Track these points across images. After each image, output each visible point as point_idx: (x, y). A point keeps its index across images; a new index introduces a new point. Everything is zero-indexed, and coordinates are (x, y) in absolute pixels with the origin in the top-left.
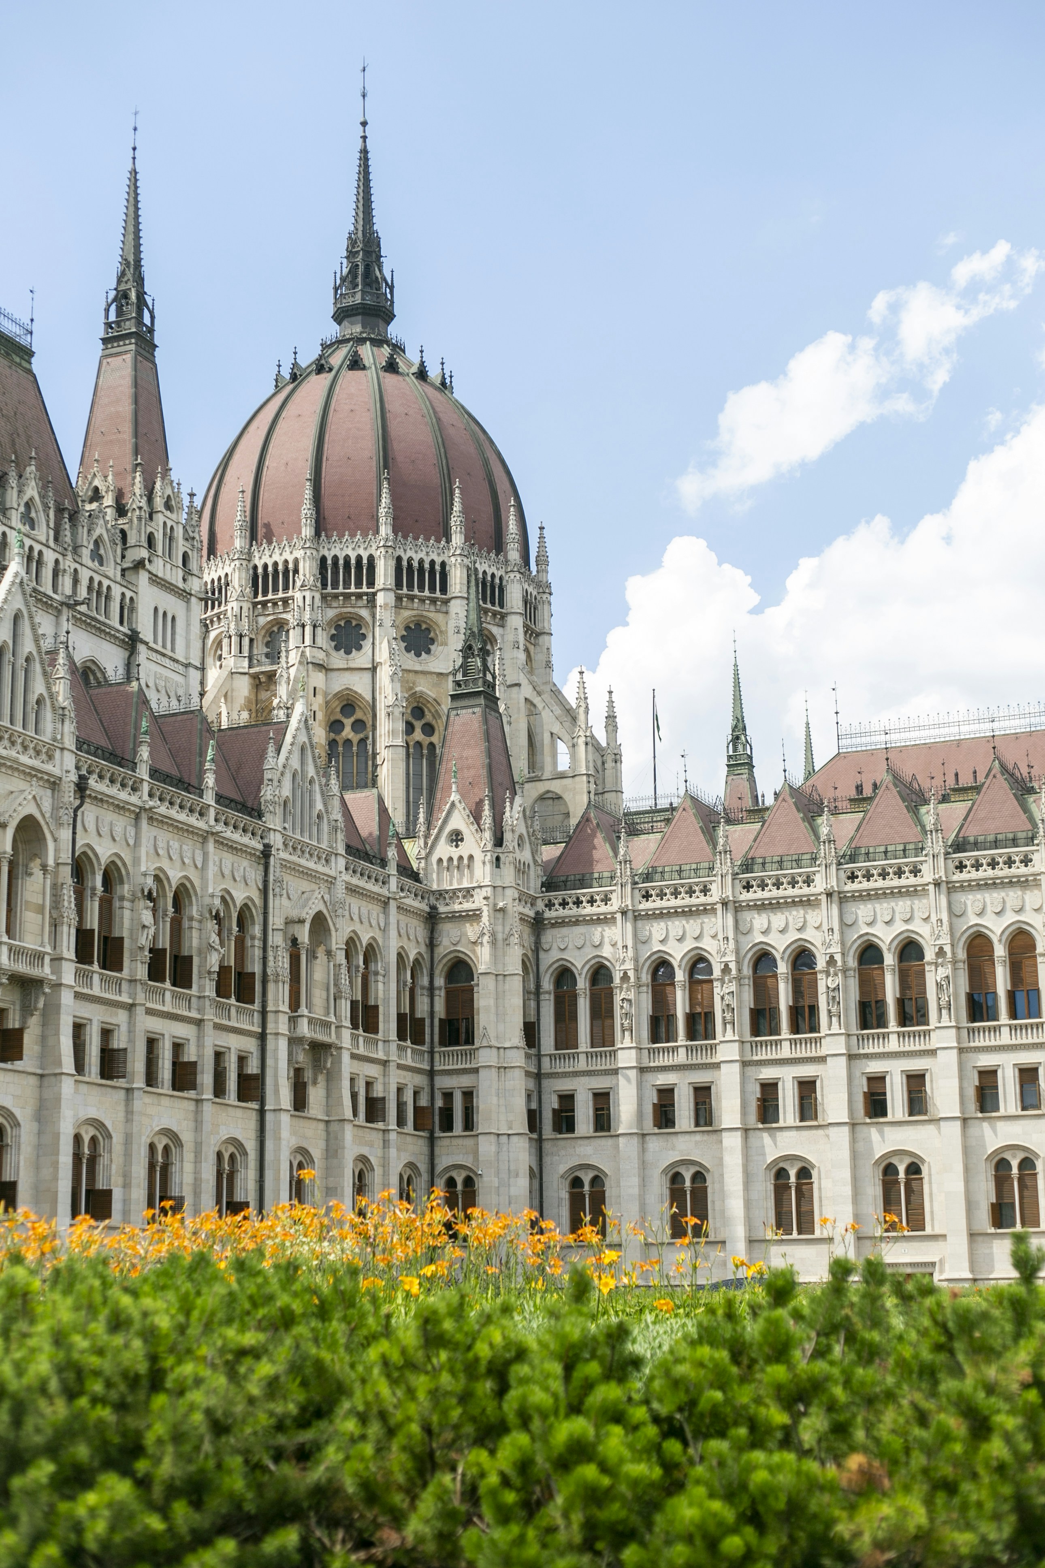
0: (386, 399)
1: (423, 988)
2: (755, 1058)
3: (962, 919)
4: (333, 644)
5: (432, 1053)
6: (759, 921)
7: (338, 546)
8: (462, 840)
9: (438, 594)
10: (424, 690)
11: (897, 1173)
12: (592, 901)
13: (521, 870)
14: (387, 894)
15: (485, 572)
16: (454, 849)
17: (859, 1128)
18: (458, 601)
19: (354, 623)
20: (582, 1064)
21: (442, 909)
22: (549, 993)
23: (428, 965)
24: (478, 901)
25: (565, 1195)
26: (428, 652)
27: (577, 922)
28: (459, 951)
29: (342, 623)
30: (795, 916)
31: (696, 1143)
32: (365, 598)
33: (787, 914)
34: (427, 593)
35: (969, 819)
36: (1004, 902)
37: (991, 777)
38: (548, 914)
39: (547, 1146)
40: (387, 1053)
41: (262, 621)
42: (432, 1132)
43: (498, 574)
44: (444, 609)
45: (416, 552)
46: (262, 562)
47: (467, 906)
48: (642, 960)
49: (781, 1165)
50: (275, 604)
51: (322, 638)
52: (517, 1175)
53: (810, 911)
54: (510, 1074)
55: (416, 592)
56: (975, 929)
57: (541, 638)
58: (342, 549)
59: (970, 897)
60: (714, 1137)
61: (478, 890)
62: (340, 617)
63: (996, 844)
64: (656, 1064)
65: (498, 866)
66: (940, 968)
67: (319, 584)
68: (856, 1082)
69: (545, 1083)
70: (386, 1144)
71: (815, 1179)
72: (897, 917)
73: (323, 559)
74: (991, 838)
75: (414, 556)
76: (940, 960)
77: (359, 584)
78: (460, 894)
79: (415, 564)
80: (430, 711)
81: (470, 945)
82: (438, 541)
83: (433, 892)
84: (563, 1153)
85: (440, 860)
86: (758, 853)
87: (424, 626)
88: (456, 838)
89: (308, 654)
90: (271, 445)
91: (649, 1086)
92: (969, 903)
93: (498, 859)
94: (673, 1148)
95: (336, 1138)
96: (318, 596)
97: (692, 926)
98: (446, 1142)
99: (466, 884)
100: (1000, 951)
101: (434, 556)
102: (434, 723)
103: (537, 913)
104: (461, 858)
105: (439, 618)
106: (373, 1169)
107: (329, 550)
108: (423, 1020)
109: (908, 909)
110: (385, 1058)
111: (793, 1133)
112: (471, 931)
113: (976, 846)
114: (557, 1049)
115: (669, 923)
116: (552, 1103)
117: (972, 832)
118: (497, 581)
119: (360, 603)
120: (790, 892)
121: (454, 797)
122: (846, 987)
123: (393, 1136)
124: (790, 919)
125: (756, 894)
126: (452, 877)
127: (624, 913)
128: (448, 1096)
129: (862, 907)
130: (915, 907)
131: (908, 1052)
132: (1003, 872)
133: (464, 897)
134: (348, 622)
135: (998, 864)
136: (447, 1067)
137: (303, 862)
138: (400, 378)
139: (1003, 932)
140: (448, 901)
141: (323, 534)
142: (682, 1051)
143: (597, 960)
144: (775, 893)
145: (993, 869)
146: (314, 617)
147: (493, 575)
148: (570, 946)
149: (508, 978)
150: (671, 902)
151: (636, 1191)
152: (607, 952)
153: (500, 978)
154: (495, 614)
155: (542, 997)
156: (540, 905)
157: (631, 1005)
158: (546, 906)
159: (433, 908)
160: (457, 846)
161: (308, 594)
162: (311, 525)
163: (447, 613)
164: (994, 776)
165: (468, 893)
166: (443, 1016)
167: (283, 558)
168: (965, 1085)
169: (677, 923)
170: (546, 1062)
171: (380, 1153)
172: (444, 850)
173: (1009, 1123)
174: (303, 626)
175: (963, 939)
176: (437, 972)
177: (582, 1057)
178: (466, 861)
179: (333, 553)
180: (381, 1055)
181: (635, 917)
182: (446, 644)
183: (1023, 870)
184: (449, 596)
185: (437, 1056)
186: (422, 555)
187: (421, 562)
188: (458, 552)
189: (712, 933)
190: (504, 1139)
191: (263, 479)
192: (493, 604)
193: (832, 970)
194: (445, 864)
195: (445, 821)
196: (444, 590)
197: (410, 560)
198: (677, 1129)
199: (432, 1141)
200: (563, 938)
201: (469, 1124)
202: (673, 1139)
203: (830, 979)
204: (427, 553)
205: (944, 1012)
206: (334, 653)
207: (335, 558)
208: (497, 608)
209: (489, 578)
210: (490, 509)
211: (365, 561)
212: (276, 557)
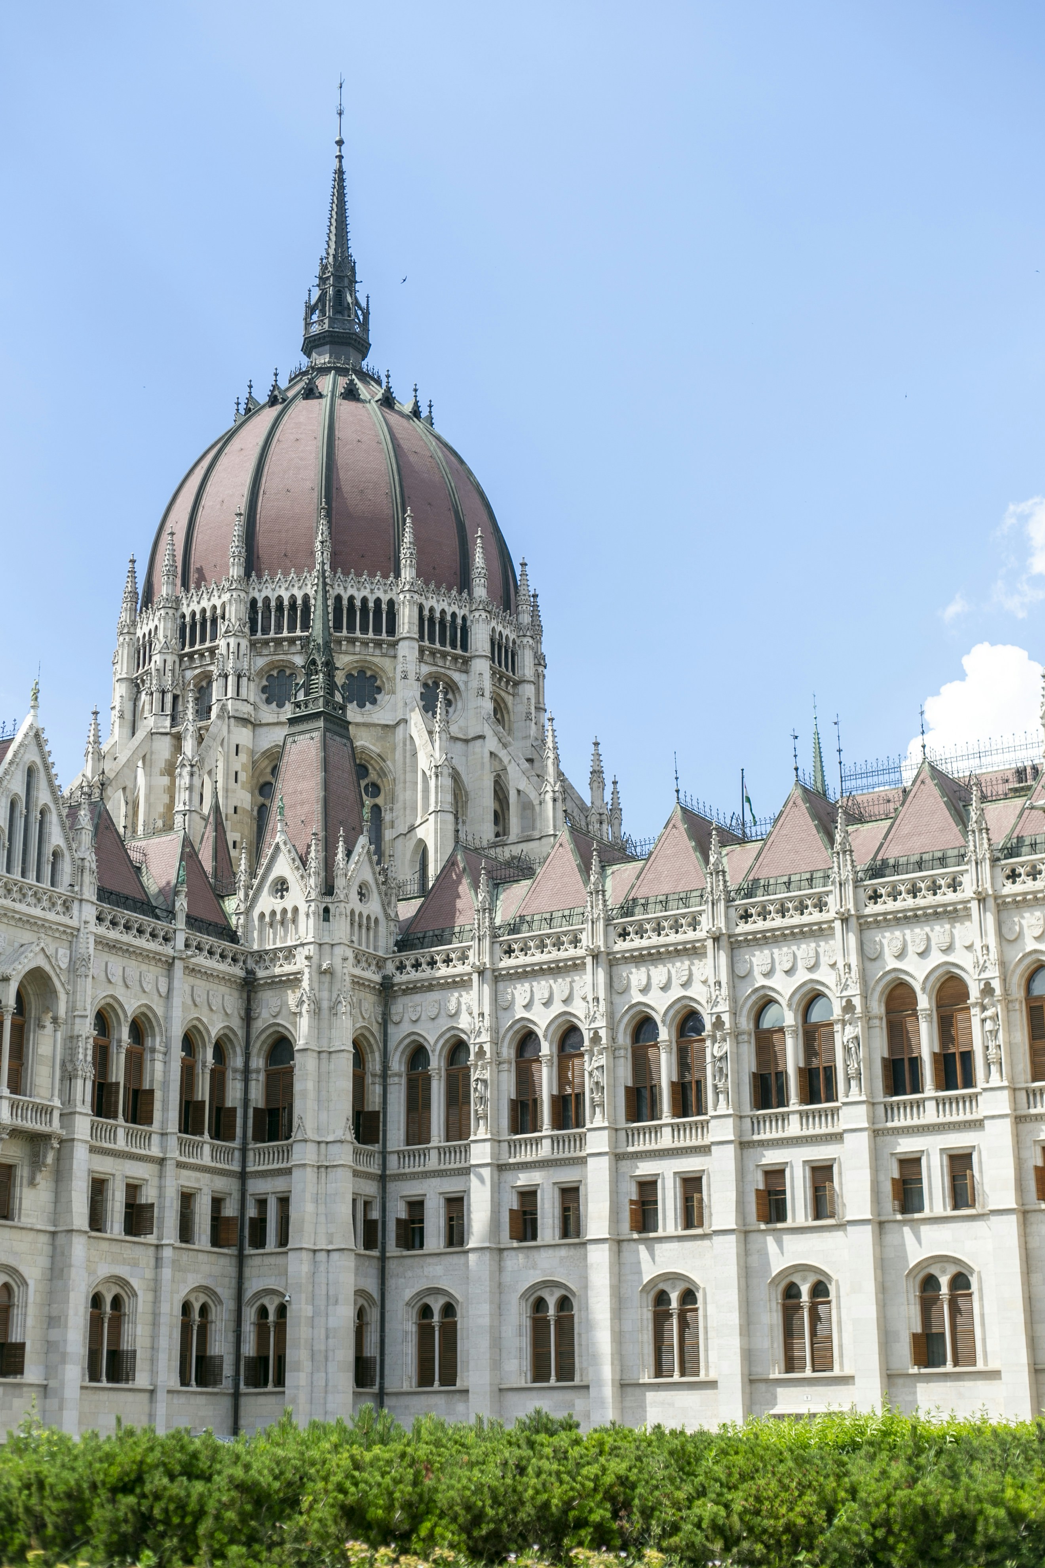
0: (337, 426)
1: (235, 1071)
2: (630, 1149)
3: (877, 964)
4: (264, 696)
5: (244, 1150)
6: (637, 976)
7: (271, 586)
8: (287, 890)
9: (384, 636)
10: (367, 744)
11: (798, 1295)
12: (448, 961)
13: (357, 922)
14: (171, 952)
15: (443, 612)
16: (279, 900)
17: (753, 1237)
18: (408, 643)
19: (288, 672)
20: (433, 1162)
21: (261, 973)
22: (399, 1075)
23: (243, 1044)
24: (300, 963)
25: (411, 1327)
26: (374, 702)
27: (430, 986)
28: (279, 1025)
29: (275, 673)
30: (679, 968)
31: (562, 1259)
32: (298, 642)
33: (670, 966)
34: (371, 635)
35: (890, 837)
36: (928, 939)
37: (919, 782)
38: (399, 978)
39: (391, 1265)
40: (164, 1149)
41: (189, 674)
42: (241, 1249)
43: (460, 613)
44: (392, 653)
45: (359, 590)
46: (190, 609)
47: (288, 968)
48: (502, 1031)
49: (662, 1286)
50: (202, 656)
51: (250, 691)
52: (336, 1302)
53: (696, 962)
54: (332, 1174)
55: (358, 634)
56: (893, 975)
57: (521, 687)
58: (273, 590)
59: (887, 934)
60: (578, 1252)
61: (300, 949)
62: (272, 665)
63: (920, 865)
64: (518, 1160)
65: (326, 919)
66: (848, 1027)
67: (247, 630)
68: (749, 1177)
69: (392, 1187)
70: (158, 1262)
71: (700, 1304)
72: (800, 964)
73: (254, 602)
74: (915, 858)
75: (356, 594)
76: (847, 1017)
77: (293, 628)
78: (281, 955)
79: (358, 603)
80: (375, 769)
81: (291, 1017)
82: (385, 576)
83: (252, 954)
84: (409, 1274)
85: (262, 915)
86: (640, 893)
87: (369, 673)
88: (281, 887)
89: (230, 707)
90: (209, 483)
91: (508, 1189)
92: (885, 942)
93: (326, 910)
94: (534, 1267)
95: (63, 1254)
96: (244, 643)
97: (560, 986)
98: (257, 1261)
99: (289, 943)
100: (924, 1002)
101: (380, 594)
102: (379, 782)
103: (385, 977)
104: (284, 911)
105: (386, 663)
106: (135, 1295)
107: (260, 591)
108: (234, 1109)
109: (812, 953)
110: (161, 1155)
111: (675, 1245)
112: (292, 998)
113: (896, 868)
114: (408, 1145)
115: (535, 984)
116: (397, 1210)
117: (892, 853)
118: (459, 621)
119: (293, 649)
120: (673, 938)
121: (279, 838)
122: (738, 1055)
123: (167, 1253)
124: (673, 971)
125: (635, 943)
126: (275, 934)
127: (481, 973)
128: (262, 1203)
129: (757, 953)
130: (821, 950)
131: (812, 1137)
132: (926, 900)
133: (286, 958)
134: (281, 671)
135: (920, 890)
136: (261, 1168)
137: (18, 906)
138: (360, 405)
139: (927, 978)
140: (268, 963)
141: (253, 574)
142: (546, 1143)
143: (453, 1032)
144: (655, 940)
145: (915, 897)
146: (239, 666)
147: (454, 615)
148: (423, 1018)
149: (334, 1056)
150: (538, 958)
151: (486, 1321)
152: (464, 1022)
153: (324, 1055)
154: (455, 658)
155: (390, 1081)
156: (390, 968)
157: (486, 1087)
158: (398, 968)
159: (250, 972)
160: (282, 897)
161: (232, 641)
162: (239, 565)
163: (395, 657)
164: (923, 782)
165: (289, 953)
166: (261, 1105)
167: (211, 604)
168: (882, 1177)
169: (543, 983)
170: (393, 1160)
171: (149, 1274)
172: (267, 903)
173: (935, 1227)
174: (226, 676)
175: (879, 989)
176: (254, 1051)
177: (434, 1154)
178: (289, 915)
179: (263, 595)
180: (155, 1151)
181: (496, 977)
182: (394, 693)
183: (951, 897)
184: (397, 637)
185: (251, 1154)
186: (365, 593)
187: (364, 600)
188: (406, 588)
189: (582, 994)
190: (322, 1256)
191: (198, 520)
192: (454, 647)
193: (719, 1034)
194: (267, 919)
195: (269, 868)
196: (391, 631)
197: (351, 599)
198: (539, 1242)
199: (241, 1260)
200: (414, 1007)
201: (283, 1240)
202: (535, 1254)
203: (717, 1045)
204: (372, 591)
205: (853, 1083)
206: (264, 707)
207: (267, 600)
208: (459, 652)
209: (449, 618)
210: (455, 542)
211: (299, 602)
212: (204, 603)
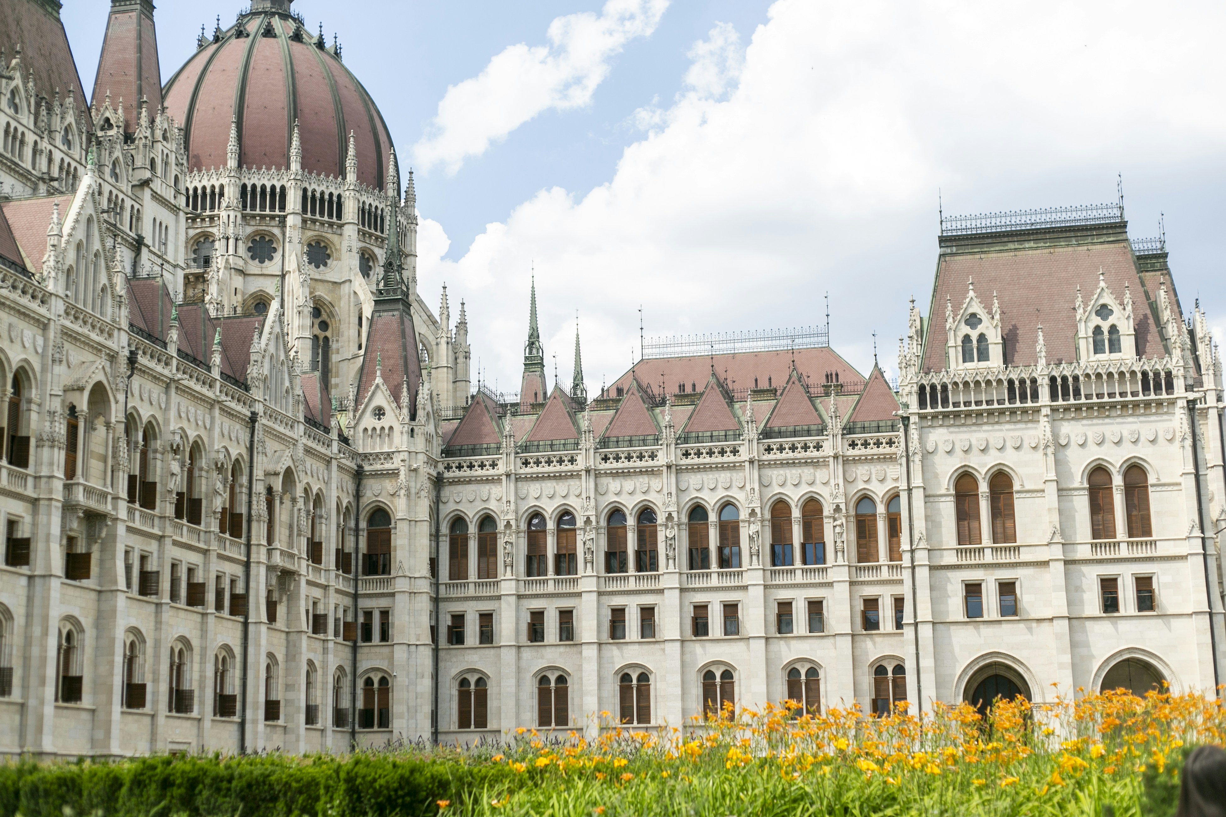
0: (294, 62)
1: (350, 529)
2: (608, 589)
3: (769, 489)
4: (250, 254)
5: (356, 580)
6: (614, 485)
7: (256, 176)
8: (384, 414)
9: (335, 220)
10: (322, 294)
11: (714, 678)
12: (482, 466)
13: (428, 440)
14: (329, 454)
15: (370, 205)
16: (377, 421)
17: (687, 644)
18: (351, 226)
19: (267, 239)
20: (471, 591)
21: (367, 468)
22: (445, 536)
23: (355, 512)
24: (396, 463)
25: (455, 692)
26: (325, 265)
27: (469, 481)
28: (380, 501)
29: (258, 238)
30: (642, 481)
31: (561, 653)
32: (277, 219)
33: (636, 480)
34: (326, 218)
35: (775, 414)
36: (800, 477)
37: (791, 383)
38: (446, 475)
39: (442, 654)
40: (328, 580)
41: (192, 232)
42: (355, 642)
43: (380, 206)
44: (339, 232)
45: (319, 185)
46: (193, 185)
47: (388, 466)
48: (521, 512)
49: (626, 671)
50: (203, 220)
51: (242, 249)
52: (423, 677)
53: (653, 479)
54: (419, 598)
55: (318, 217)
56: (778, 496)
57: (409, 259)
58: (259, 179)
59: (775, 472)
60: (575, 649)
61: (397, 454)
62: (256, 233)
63: (795, 434)
64: (530, 592)
65: (412, 436)
66: (752, 525)
67: (240, 206)
68: (686, 609)
69: (442, 605)
70: (325, 651)
71: (652, 682)
72: (720, 486)
73: (244, 186)
74: (791, 429)
75: (317, 188)
76: (752, 519)
77: (273, 208)
78: (382, 457)
79: (318, 195)
80: (326, 311)
81: (389, 497)
82: (336, 178)
83: (360, 455)
84: (454, 659)
85: (366, 430)
86: (614, 433)
87: (322, 244)
88: (379, 412)
89: (231, 261)
90: (200, 93)
91: (524, 609)
92: (774, 477)
93: (412, 430)
94: (542, 657)
95: (295, 646)
96: (239, 216)
97: (561, 487)
98: (366, 650)
99: (386, 449)
100: (796, 513)
101: (332, 190)
102: (328, 321)
103: (439, 473)
104: (383, 428)
105: (335, 238)
106: (316, 671)
107: (249, 179)
108: (350, 554)
109: (728, 480)
110: (326, 584)
111: (636, 647)
112: (389, 485)
113: (780, 434)
114: (450, 579)
115: (543, 485)
116: (446, 621)
117: (776, 424)
118: (379, 212)
119: (273, 223)
120: (638, 464)
121: (379, 380)
122: (679, 536)
123: (331, 645)
124: (638, 485)
125: (612, 465)
126: (375, 443)
127: (508, 475)
128: (368, 614)
129: (693, 477)
130: (734, 479)
131: (726, 587)
132: (800, 454)
133: (385, 459)
134: (263, 238)
135: (797, 448)
136: (368, 592)
137: (276, 427)
138: (304, 46)
139: (799, 499)
140: (371, 462)
141: (245, 166)
142: (551, 583)
143: (485, 511)
144: (627, 464)
145: (793, 452)
146: (237, 232)
147: (376, 207)
148: (464, 500)
149: (418, 523)
150: (545, 469)
151: (513, 689)
152: (493, 505)
153: (413, 523)
154: (377, 238)
155: (441, 539)
156: (441, 467)
157: (512, 546)
158: (445, 468)
159: (360, 467)
160: (379, 419)
161: (232, 214)
162: (235, 159)
163: (341, 235)
164: (793, 383)
165: (389, 456)
166: (365, 552)
167: (210, 184)
168: (768, 612)
169: (549, 485)
170: (442, 589)
171: (320, 657)
172: (369, 421)
173: (800, 641)
174: (228, 239)
175: (769, 504)
176: (361, 517)
177: (472, 586)
178: (387, 431)
179: (252, 182)
180: (323, 581)
181: (516, 479)
182: (340, 260)
183: (815, 454)
184: (343, 221)
185: (360, 583)
186: (323, 188)
187: (322, 193)
188: (352, 187)
189: (577, 493)
190: (413, 648)
191: (194, 119)
192: (376, 230)
193: (670, 524)
194: (370, 432)
195: (370, 400)
196: (339, 217)
197: (314, 191)
198: (546, 642)
199: (355, 649)
200: (458, 493)
201: (385, 636)
202: (542, 650)
203: (668, 531)
204: (327, 187)
205: (754, 558)
206: (250, 261)
207: (254, 186)
208: (379, 233)
209: (373, 210)
210: (374, 155)
211: (278, 190)
212: (205, 182)
